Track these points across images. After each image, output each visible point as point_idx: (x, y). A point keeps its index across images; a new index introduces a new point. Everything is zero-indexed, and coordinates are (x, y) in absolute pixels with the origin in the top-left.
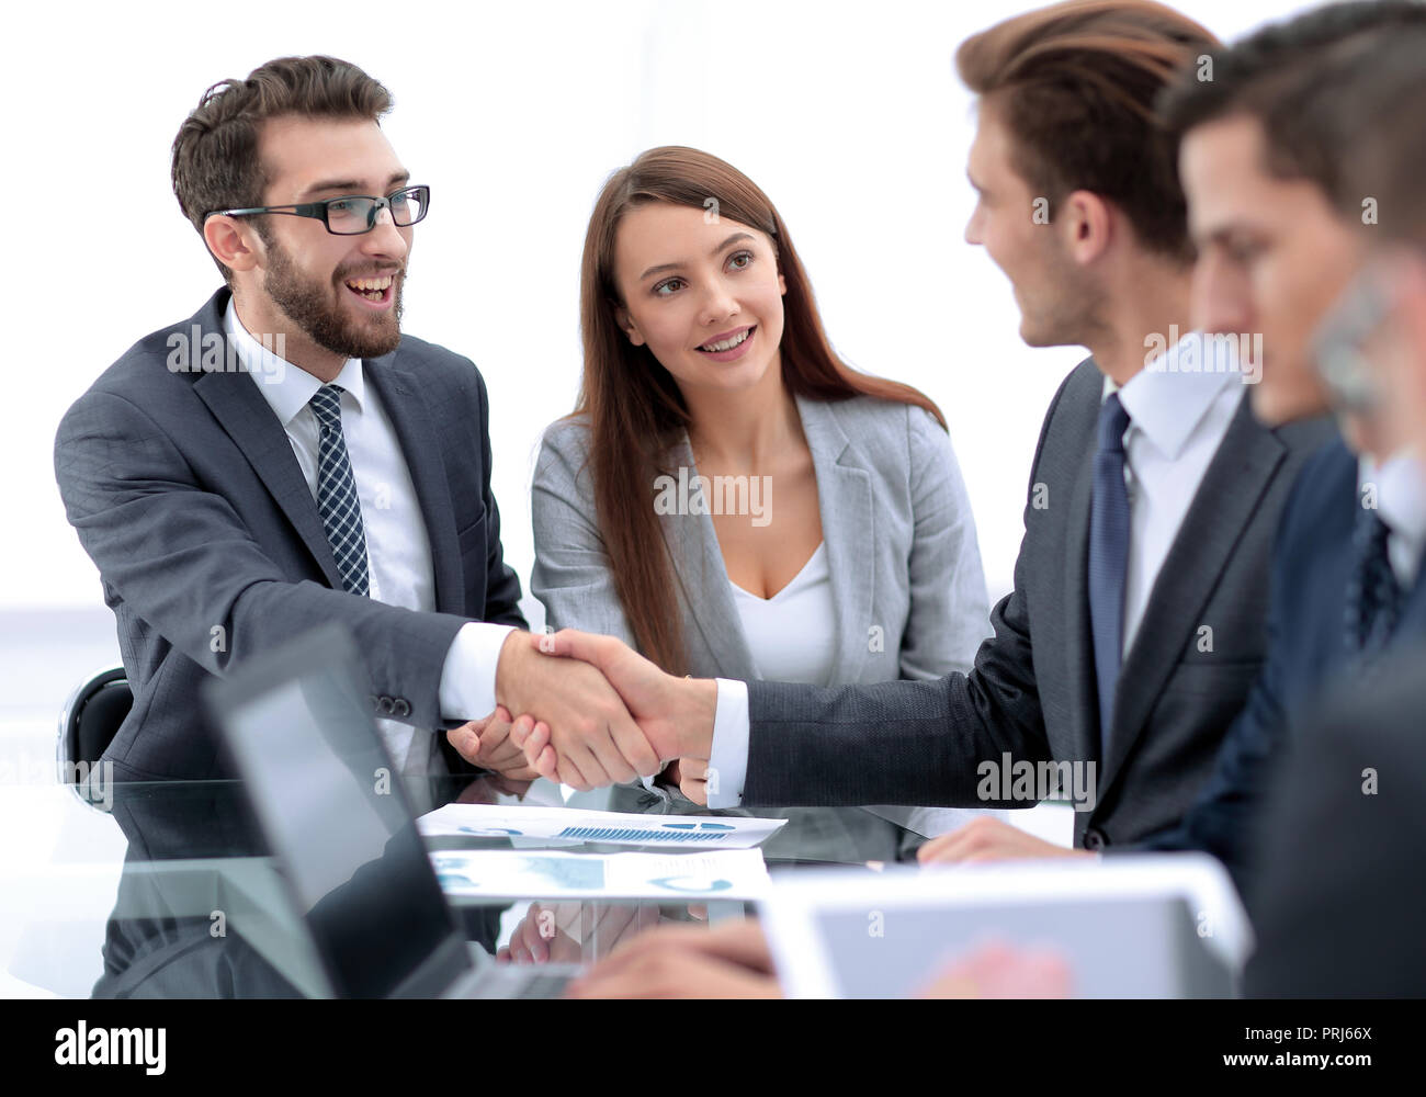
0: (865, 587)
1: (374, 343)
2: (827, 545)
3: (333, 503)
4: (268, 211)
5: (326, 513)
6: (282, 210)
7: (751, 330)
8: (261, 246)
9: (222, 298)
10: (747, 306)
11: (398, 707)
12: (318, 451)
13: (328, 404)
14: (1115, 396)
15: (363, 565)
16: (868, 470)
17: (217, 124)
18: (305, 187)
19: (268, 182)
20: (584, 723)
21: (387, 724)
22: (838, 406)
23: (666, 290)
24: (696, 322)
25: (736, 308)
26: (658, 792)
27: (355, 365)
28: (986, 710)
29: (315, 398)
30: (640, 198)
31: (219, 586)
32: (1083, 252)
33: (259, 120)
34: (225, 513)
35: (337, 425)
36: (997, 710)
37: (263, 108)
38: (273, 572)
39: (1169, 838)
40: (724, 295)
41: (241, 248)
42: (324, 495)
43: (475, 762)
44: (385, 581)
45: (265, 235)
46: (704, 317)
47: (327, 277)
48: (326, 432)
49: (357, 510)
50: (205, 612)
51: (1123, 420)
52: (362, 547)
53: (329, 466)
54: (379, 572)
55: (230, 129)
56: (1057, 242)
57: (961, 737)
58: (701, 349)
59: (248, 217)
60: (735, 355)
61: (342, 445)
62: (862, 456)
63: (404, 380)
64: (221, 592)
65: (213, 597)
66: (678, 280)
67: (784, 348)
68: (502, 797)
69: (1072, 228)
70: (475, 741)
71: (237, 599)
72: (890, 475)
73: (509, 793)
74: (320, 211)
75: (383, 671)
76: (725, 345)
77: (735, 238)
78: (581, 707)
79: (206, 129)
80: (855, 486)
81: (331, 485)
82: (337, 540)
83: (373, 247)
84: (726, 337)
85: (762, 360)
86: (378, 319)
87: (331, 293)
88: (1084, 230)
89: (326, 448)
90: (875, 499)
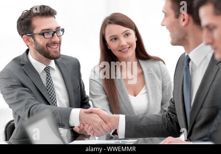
0: (153, 93)
1: (55, 57)
2: (146, 86)
3: (49, 88)
4: (34, 34)
5: (48, 90)
6: (36, 34)
7: (129, 47)
8: (33, 41)
9: (28, 51)
10: (128, 43)
11: (62, 126)
12: (46, 78)
13: (47, 70)
14: (188, 56)
15: (56, 99)
16: (153, 72)
17: (24, 18)
18: (40, 30)
19: (33, 29)
20: (96, 124)
21: (60, 129)
22: (146, 61)
23: (113, 40)
24: (119, 46)
25: (126, 44)
26: (113, 136)
27: (53, 61)
28: (169, 119)
29: (45, 69)
30: (110, 23)
31: (27, 106)
32: (183, 24)
33: (31, 17)
34: (28, 91)
35: (49, 74)
36: (171, 119)
37: (32, 15)
38: (37, 102)
39: (205, 139)
40: (124, 41)
41: (29, 41)
42: (47, 87)
43: (79, 133)
44: (60, 102)
45: (33, 39)
46: (120, 45)
47: (45, 45)
48: (47, 75)
49: (54, 89)
50: (25, 111)
51: (189, 60)
52: (55, 96)
53: (48, 81)
54: (59, 100)
55: (26, 19)
56: (178, 22)
57: (165, 124)
58: (120, 51)
59: (30, 36)
60: (126, 52)
61: (50, 77)
62: (151, 69)
63: (63, 64)
64: (27, 107)
65: (26, 108)
66: (116, 38)
67: (136, 50)
68: (86, 139)
69: (182, 20)
70: (79, 129)
71: (30, 109)
72: (157, 73)
73: (87, 138)
74: (43, 34)
75: (58, 119)
76: (124, 50)
77: (127, 31)
78: (95, 122)
79: (22, 19)
80: (151, 75)
81: (49, 85)
82: (50, 95)
83: (53, 40)
84: (125, 49)
85: (132, 53)
86: (56, 52)
87: (46, 48)
88: (184, 20)
89: (47, 78)
90: (155, 78)
